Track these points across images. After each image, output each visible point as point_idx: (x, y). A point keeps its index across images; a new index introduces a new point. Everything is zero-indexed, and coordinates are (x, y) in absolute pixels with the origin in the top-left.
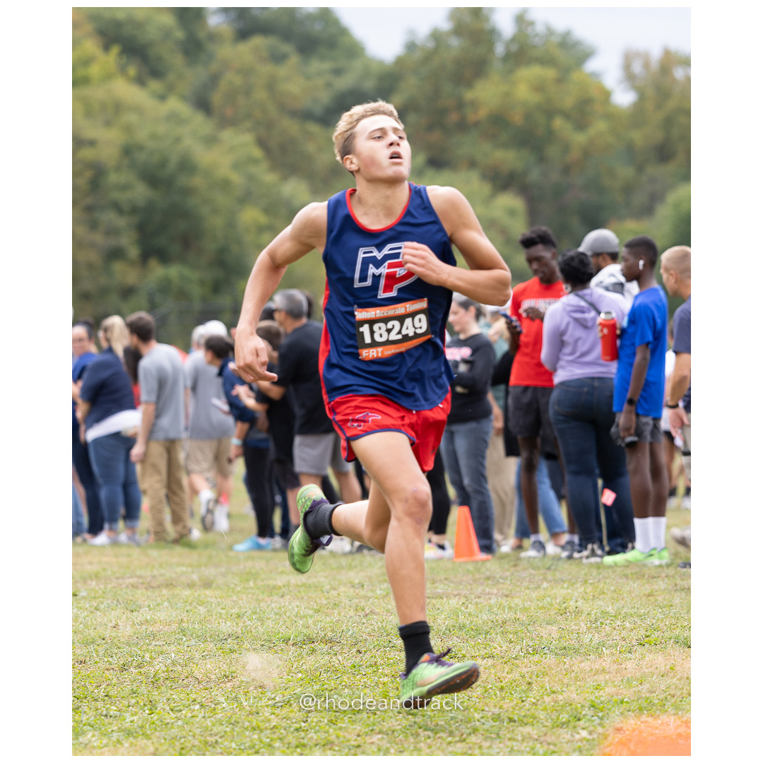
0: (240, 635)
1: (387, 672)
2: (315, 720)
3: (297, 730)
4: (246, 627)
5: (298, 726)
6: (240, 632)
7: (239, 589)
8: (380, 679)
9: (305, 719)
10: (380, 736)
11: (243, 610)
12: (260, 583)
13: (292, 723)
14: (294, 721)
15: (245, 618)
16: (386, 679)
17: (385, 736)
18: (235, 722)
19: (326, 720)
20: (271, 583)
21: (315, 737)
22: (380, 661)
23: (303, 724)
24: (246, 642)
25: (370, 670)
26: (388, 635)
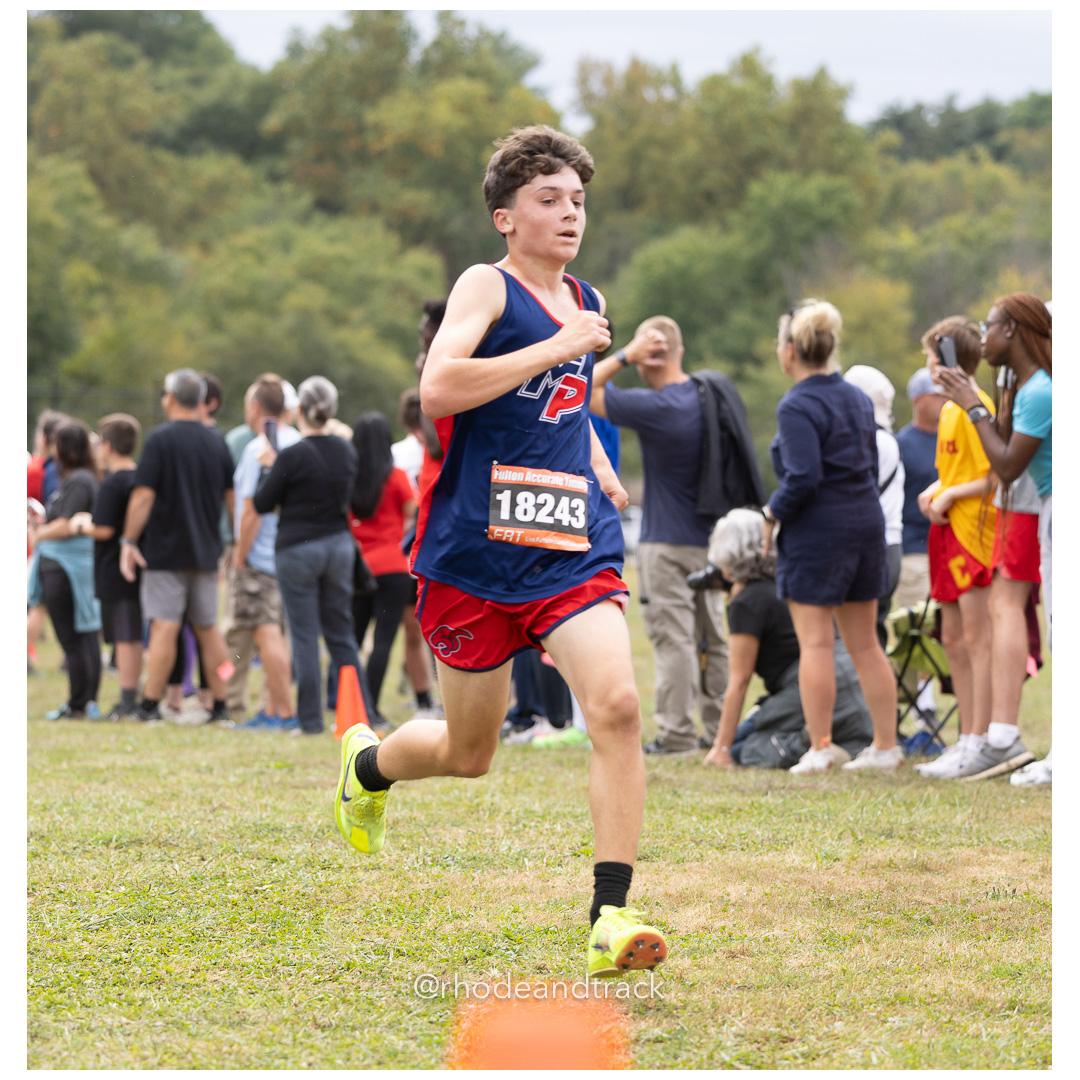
0: (46, 834)
1: (238, 886)
2: (141, 949)
3: (116, 961)
4: (54, 823)
5: (118, 957)
6: (46, 829)
7: (47, 771)
8: (230, 897)
9: (127, 948)
10: (224, 972)
11: (52, 801)
12: (75, 764)
13: (110, 952)
14: (113, 949)
15: (54, 811)
16: (236, 897)
17: (232, 972)
18: (35, 949)
19: (155, 949)
20: (91, 764)
21: (139, 972)
22: (229, 871)
23: (124, 954)
24: (53, 844)
25: (215, 884)
26: (241, 837)
